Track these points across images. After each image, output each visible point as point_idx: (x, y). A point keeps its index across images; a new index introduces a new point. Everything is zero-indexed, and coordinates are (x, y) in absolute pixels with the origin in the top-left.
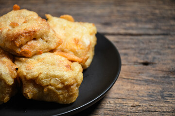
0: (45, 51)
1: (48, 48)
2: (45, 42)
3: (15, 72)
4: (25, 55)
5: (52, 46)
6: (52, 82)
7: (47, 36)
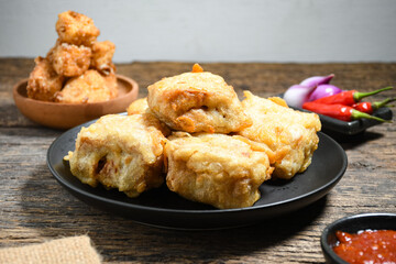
0: (219, 130)
1: (225, 127)
2: (221, 117)
3: (161, 146)
4: (184, 128)
5: (233, 126)
6: (210, 167)
7: (227, 108)
